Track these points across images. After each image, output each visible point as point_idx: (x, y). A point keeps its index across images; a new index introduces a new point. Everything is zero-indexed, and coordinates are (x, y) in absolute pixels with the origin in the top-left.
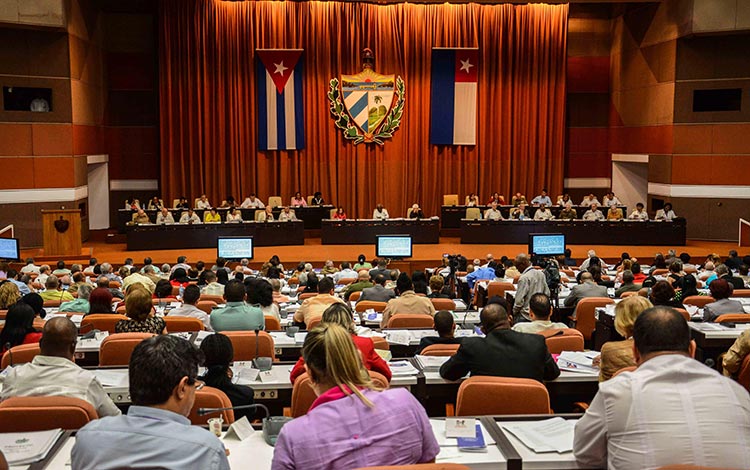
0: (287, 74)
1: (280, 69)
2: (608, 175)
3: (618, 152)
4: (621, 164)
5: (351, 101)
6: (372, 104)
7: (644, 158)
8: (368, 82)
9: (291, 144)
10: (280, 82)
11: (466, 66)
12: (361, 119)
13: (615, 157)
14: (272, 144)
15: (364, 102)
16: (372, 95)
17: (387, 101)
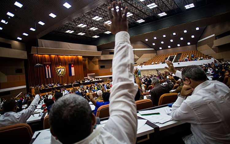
0: (49, 67)
1: (48, 66)
2: (87, 76)
3: (88, 73)
4: (89, 75)
5: (59, 70)
6: (61, 71)
7: (94, 74)
8: (61, 68)
9: (50, 77)
10: (48, 68)
11: (72, 65)
12: (60, 73)
13: (88, 74)
14: (47, 77)
15: (60, 71)
16: (61, 70)
17: (63, 70)
